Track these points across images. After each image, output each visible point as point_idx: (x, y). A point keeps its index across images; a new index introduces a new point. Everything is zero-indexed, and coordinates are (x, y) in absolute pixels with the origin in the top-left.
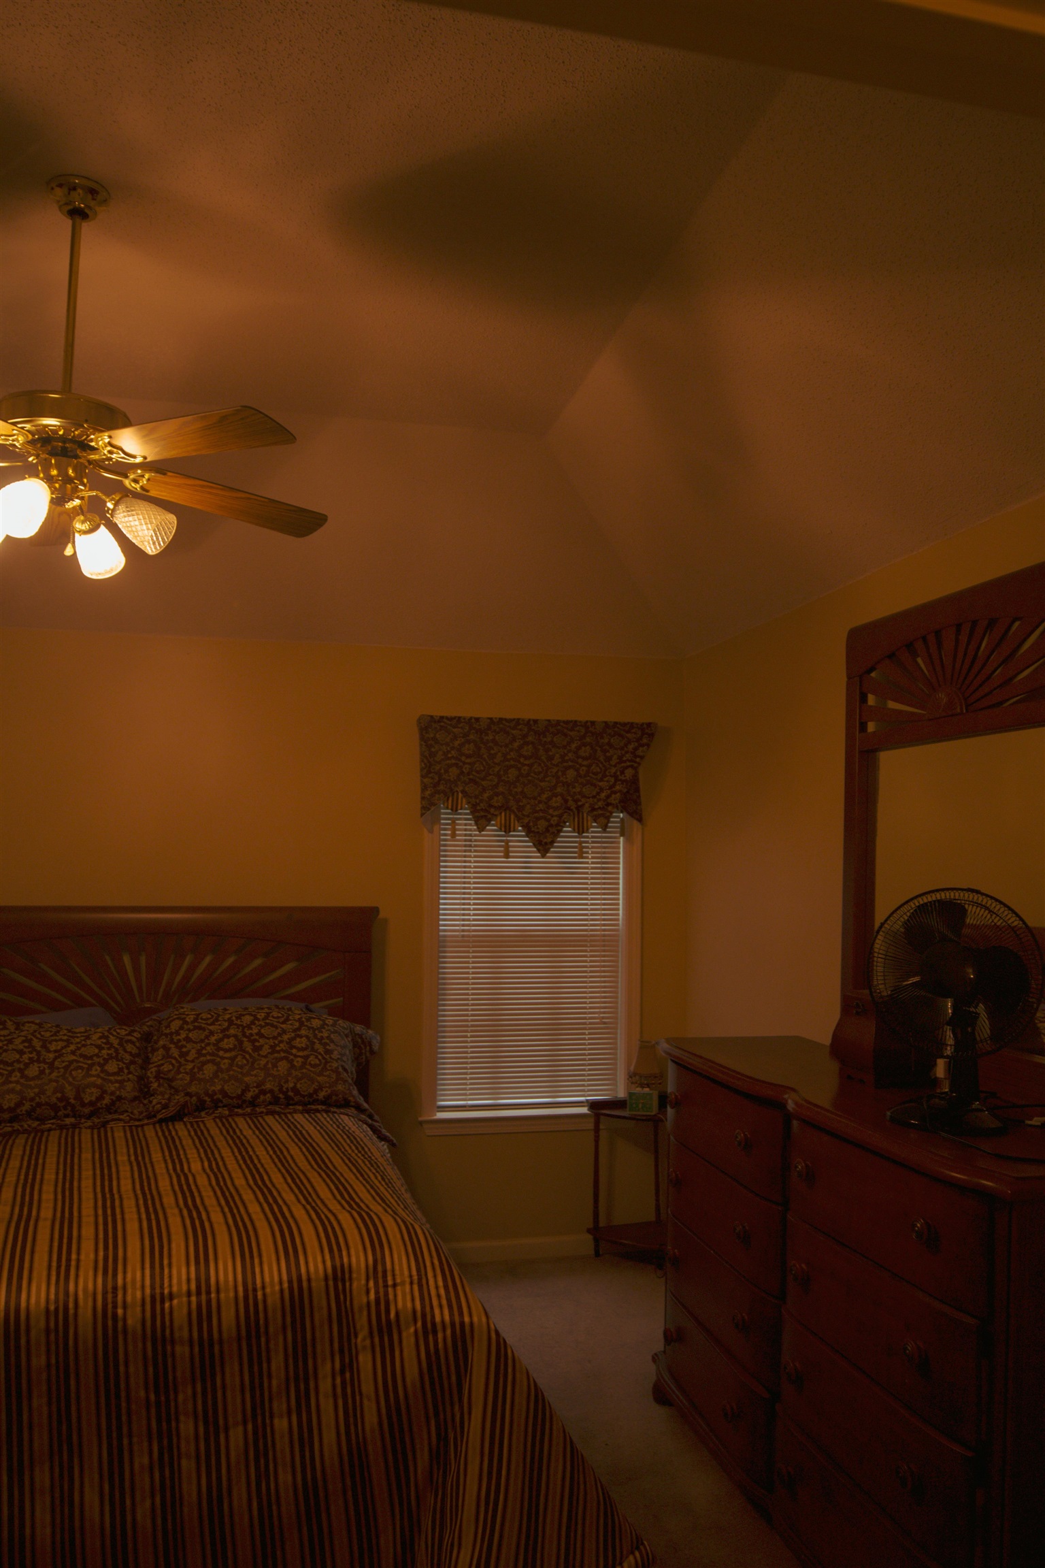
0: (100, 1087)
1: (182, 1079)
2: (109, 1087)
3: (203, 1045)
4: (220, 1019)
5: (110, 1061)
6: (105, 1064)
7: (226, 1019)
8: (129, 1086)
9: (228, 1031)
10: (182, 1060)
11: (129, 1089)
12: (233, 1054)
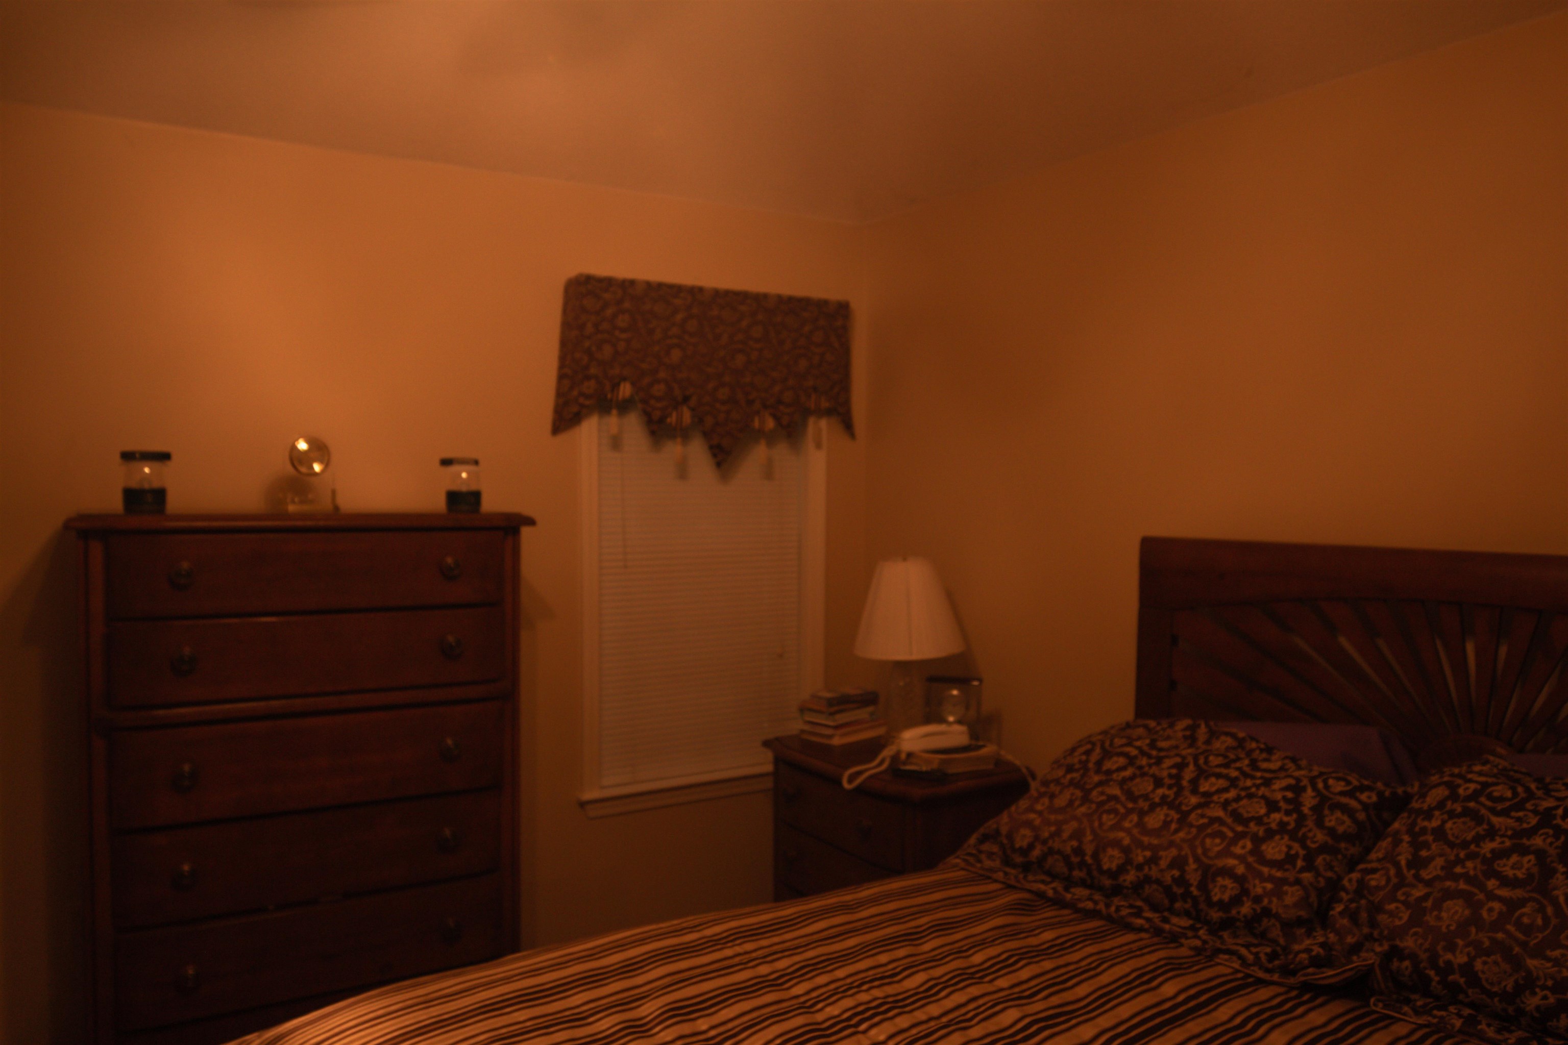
0: (1241, 880)
1: (1392, 914)
2: (1254, 886)
3: (1462, 855)
4: (1529, 806)
5: (1277, 837)
6: (1264, 840)
7: (1541, 808)
8: (1292, 895)
9: (1528, 839)
10: (1409, 875)
11: (1289, 900)
12: (1518, 893)
